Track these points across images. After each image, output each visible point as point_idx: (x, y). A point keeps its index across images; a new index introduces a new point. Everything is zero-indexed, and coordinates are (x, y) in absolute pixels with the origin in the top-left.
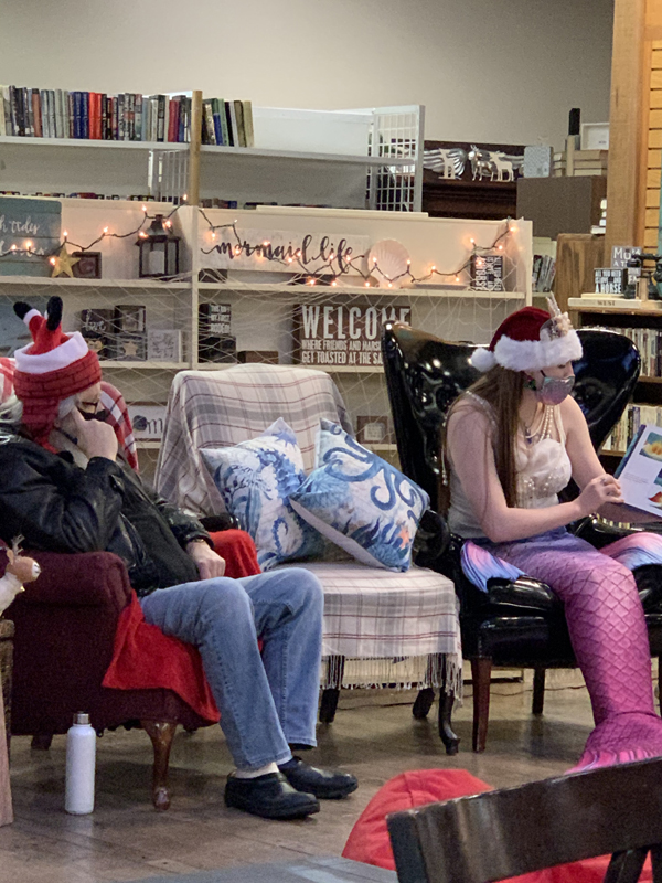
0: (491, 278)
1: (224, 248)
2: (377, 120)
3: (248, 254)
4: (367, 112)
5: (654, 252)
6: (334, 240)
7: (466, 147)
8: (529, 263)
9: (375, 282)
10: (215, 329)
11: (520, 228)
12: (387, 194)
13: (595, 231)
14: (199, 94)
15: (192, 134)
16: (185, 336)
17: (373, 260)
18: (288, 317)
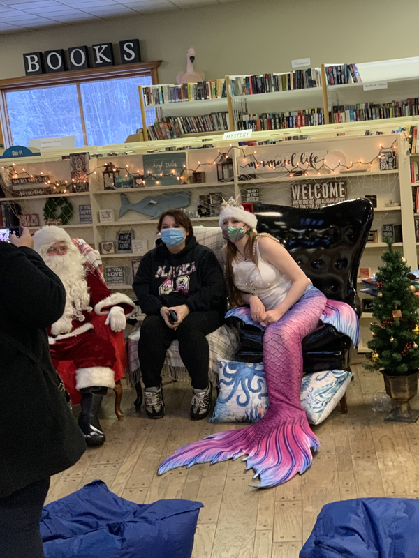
0: (388, 163)
1: (252, 164)
3: (264, 166)
17: (325, 161)
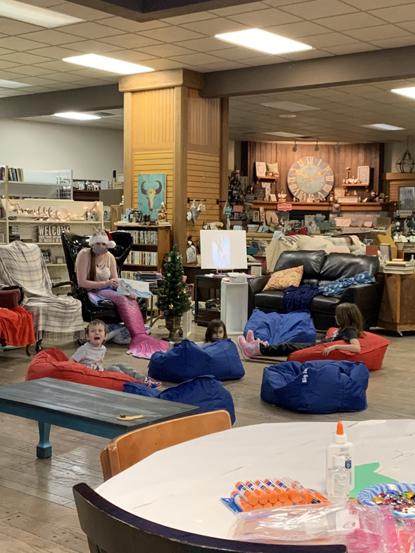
0: (92, 218)
1: (15, 210)
2: (59, 174)
3: (23, 212)
4: (57, 171)
5: (137, 210)
6: (47, 208)
7: (85, 181)
8: (103, 213)
9: (59, 219)
10: (14, 233)
11: (99, 204)
12: (63, 195)
13: (121, 204)
14: (7, 166)
15: (5, 178)
16: (5, 235)
17: (59, 213)
18: (35, 229)
